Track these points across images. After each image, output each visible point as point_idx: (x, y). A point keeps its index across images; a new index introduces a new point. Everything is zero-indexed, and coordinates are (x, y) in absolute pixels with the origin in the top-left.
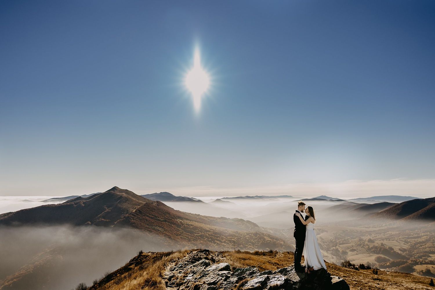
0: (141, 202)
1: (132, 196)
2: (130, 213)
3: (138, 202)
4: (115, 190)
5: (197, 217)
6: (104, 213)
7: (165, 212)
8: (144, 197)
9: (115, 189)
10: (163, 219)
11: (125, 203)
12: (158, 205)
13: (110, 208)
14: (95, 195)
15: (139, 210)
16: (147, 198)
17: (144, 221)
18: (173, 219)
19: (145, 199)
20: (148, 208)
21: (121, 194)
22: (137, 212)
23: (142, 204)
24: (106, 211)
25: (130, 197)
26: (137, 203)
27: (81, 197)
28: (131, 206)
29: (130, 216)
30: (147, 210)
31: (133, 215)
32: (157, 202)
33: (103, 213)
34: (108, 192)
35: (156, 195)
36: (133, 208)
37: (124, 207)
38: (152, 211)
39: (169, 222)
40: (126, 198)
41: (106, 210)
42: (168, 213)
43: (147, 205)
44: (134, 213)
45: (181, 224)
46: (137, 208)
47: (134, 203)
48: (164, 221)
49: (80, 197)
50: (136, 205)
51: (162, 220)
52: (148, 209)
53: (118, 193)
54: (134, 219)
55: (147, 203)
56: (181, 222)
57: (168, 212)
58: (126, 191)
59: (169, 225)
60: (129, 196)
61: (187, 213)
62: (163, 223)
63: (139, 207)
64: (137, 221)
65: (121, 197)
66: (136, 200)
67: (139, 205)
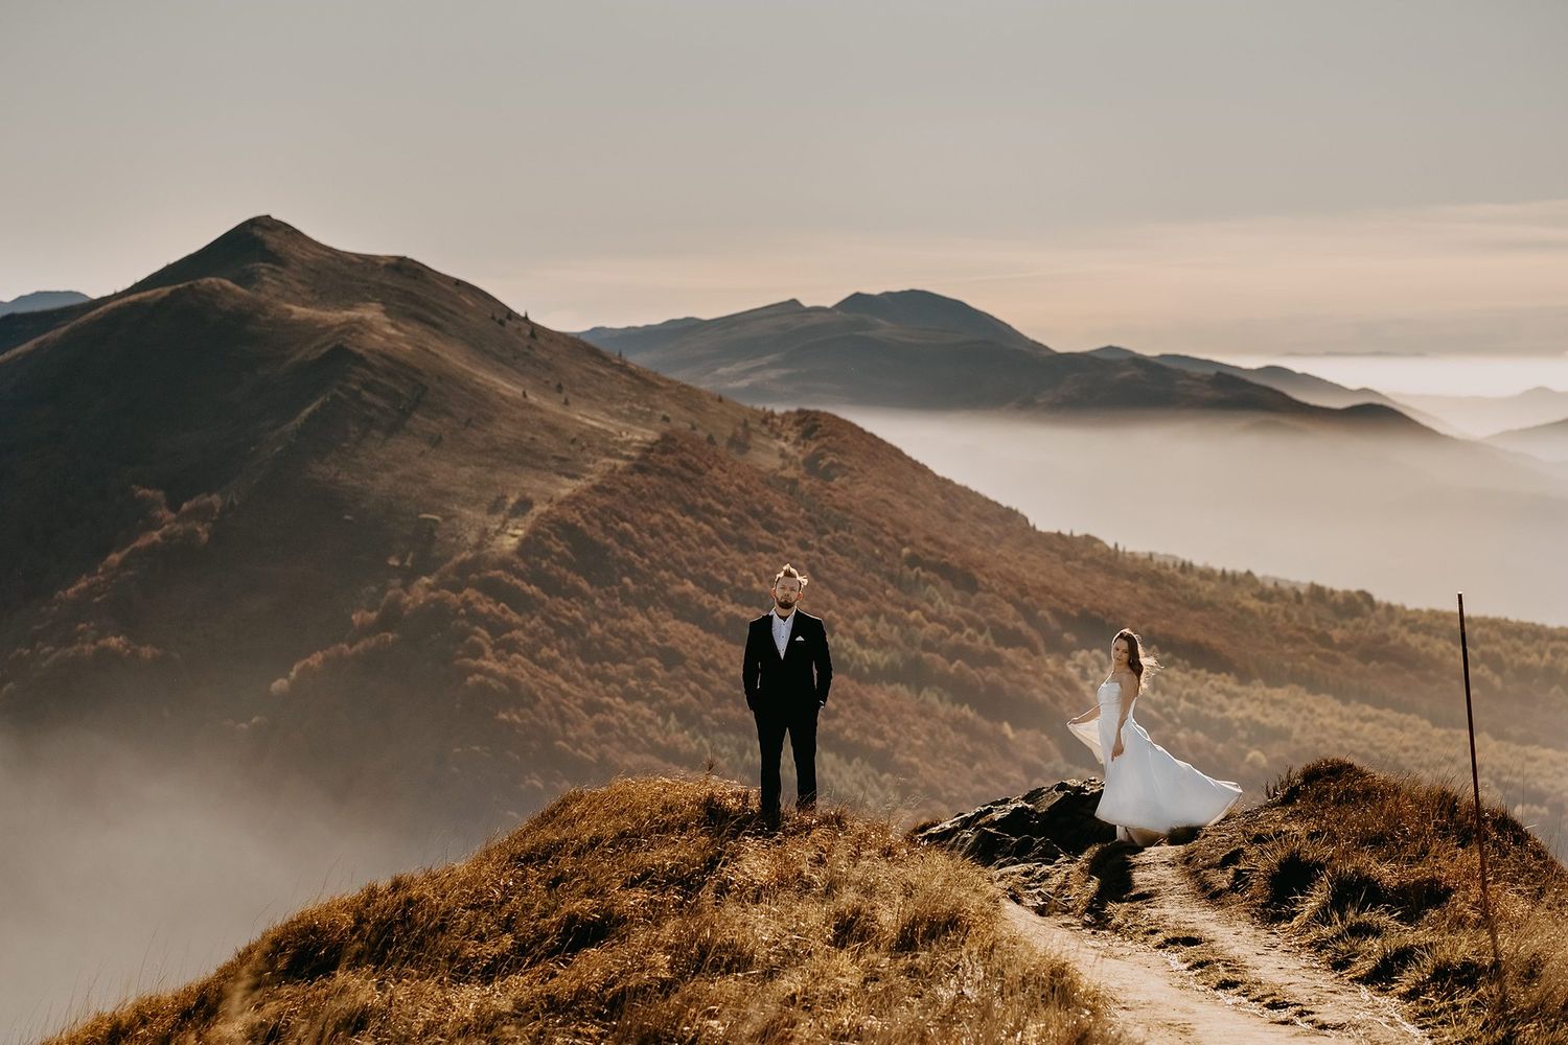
1: (478, 345)
2: (464, 569)
3: (553, 429)
4: (263, 268)
5: (1337, 634)
6: (124, 565)
7: (913, 561)
8: (637, 359)
10: (882, 644)
11: (393, 430)
12: (811, 464)
13: (203, 500)
15: (568, 530)
16: (679, 374)
17: (645, 674)
18: (1010, 654)
19: (644, 382)
20: (690, 510)
21: (335, 316)
22: (547, 553)
23: (604, 444)
24: (156, 535)
25: (454, 357)
26: (546, 441)
28: (466, 472)
29: (454, 598)
30: (681, 534)
31: (492, 589)
32: (810, 424)
33: (115, 558)
34: (166, 290)
36: (494, 508)
37: (385, 480)
38: (744, 545)
39: (960, 691)
40: (394, 366)
41: (154, 524)
42: (945, 571)
43: (669, 462)
44: (505, 564)
46: (540, 508)
47: (504, 431)
48: (891, 675)
50: (527, 457)
51: (869, 655)
52: (686, 521)
53: (299, 312)
54: (511, 647)
55: (667, 443)
57: (952, 558)
58: (403, 283)
59: (958, 724)
60: (435, 345)
61: (1207, 575)
62: (880, 694)
63: (567, 488)
64: (550, 665)
65: (340, 357)
66: (533, 399)
67: (567, 467)
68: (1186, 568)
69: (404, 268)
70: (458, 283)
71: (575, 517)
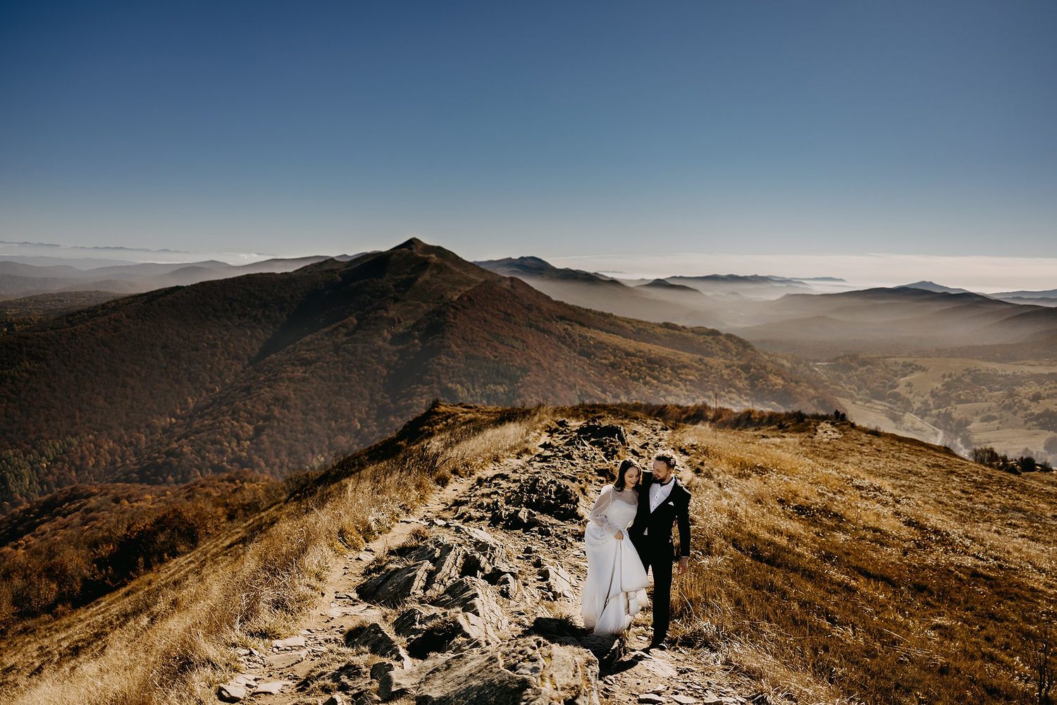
0: (472, 276)
1: (452, 262)
2: (447, 303)
3: (465, 278)
4: (413, 246)
5: (606, 320)
7: (530, 304)
8: (481, 267)
9: (411, 243)
10: (524, 320)
11: (436, 277)
12: (512, 286)
14: (366, 256)
15: (467, 296)
16: (489, 270)
17: (480, 323)
18: (547, 322)
19: (483, 271)
20: (490, 294)
21: (426, 256)
22: (463, 300)
23: (476, 281)
25: (448, 264)
26: (464, 280)
27: (337, 259)
28: (449, 285)
29: (445, 308)
30: (488, 298)
31: (452, 307)
32: (512, 279)
34: (396, 250)
35: (509, 263)
36: (454, 292)
37: (434, 286)
38: (499, 301)
39: (538, 329)
40: (437, 265)
42: (536, 307)
43: (486, 285)
44: (455, 302)
45: (566, 333)
46: (463, 292)
47: (456, 278)
48: (526, 325)
49: (332, 259)
50: (460, 283)
51: (521, 321)
53: (420, 255)
54: (456, 318)
55: (486, 282)
56: (567, 329)
57: (537, 304)
58: (439, 250)
59: (537, 334)
60: (444, 262)
61: (583, 309)
62: (523, 329)
63: (468, 289)
64: (463, 321)
65: (427, 263)
66: (462, 272)
67: (468, 285)
68: (579, 308)
69: (439, 248)
70: (449, 251)
71: (468, 294)
